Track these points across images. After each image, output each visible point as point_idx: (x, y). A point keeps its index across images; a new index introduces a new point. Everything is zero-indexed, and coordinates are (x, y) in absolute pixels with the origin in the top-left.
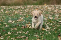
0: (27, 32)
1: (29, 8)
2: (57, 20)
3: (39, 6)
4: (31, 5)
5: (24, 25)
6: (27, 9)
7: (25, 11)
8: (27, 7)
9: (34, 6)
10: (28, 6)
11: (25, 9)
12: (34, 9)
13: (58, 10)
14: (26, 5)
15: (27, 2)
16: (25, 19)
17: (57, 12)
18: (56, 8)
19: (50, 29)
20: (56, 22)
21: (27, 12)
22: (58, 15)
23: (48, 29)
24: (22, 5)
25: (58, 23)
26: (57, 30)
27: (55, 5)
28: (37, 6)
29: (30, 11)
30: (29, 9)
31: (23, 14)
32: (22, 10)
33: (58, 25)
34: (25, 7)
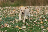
0: (5, 31)
1: (7, 9)
2: (32, 20)
3: (16, 7)
5: (3, 25)
6: (5, 10)
7: (3, 12)
8: (5, 8)
9: (12, 7)
10: (7, 8)
13: (33, 11)
17: (32, 12)
18: (31, 9)
20: (31, 22)
21: (6, 12)
22: (33, 16)
23: (24, 28)
25: (33, 23)
26: (32, 28)
27: (30, 6)
28: (15, 7)
30: (7, 10)
31: (2, 14)
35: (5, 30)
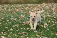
1: (29, 6)
2: (55, 17)
3: (38, 4)
4: (31, 4)
5: (25, 22)
6: (27, 7)
7: (25, 9)
8: (27, 5)
9: (34, 4)
11: (26, 7)
12: (34, 7)
13: (55, 8)
14: (27, 4)
15: (27, 1)
16: (25, 16)
17: (55, 10)
18: (53, 6)
19: (48, 26)
20: (54, 19)
22: (55, 13)
23: (46, 26)
24: (23, 4)
25: (56, 20)
27: (53, 4)
28: (37, 5)
29: (30, 9)
30: (29, 8)
31: (24, 12)
32: (22, 9)
33: (55, 22)
34: (25, 5)
35: (27, 27)
